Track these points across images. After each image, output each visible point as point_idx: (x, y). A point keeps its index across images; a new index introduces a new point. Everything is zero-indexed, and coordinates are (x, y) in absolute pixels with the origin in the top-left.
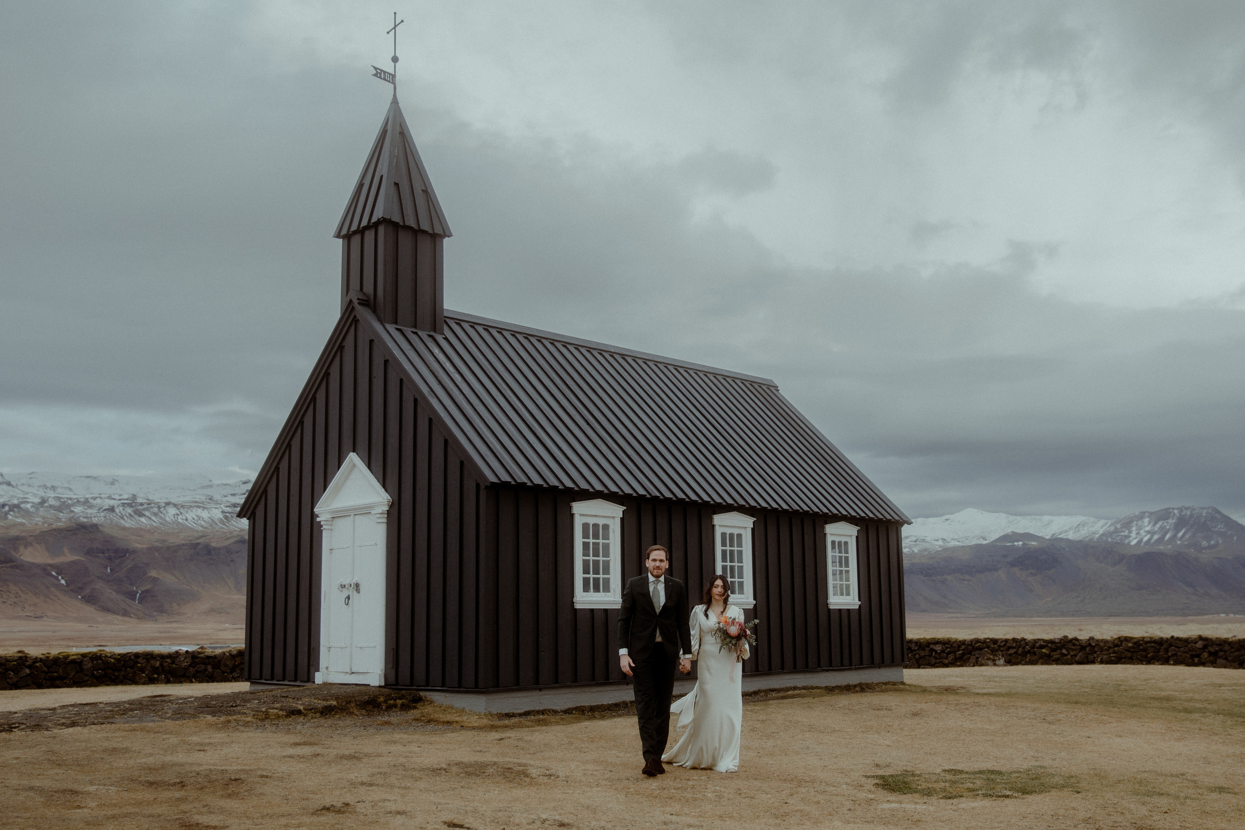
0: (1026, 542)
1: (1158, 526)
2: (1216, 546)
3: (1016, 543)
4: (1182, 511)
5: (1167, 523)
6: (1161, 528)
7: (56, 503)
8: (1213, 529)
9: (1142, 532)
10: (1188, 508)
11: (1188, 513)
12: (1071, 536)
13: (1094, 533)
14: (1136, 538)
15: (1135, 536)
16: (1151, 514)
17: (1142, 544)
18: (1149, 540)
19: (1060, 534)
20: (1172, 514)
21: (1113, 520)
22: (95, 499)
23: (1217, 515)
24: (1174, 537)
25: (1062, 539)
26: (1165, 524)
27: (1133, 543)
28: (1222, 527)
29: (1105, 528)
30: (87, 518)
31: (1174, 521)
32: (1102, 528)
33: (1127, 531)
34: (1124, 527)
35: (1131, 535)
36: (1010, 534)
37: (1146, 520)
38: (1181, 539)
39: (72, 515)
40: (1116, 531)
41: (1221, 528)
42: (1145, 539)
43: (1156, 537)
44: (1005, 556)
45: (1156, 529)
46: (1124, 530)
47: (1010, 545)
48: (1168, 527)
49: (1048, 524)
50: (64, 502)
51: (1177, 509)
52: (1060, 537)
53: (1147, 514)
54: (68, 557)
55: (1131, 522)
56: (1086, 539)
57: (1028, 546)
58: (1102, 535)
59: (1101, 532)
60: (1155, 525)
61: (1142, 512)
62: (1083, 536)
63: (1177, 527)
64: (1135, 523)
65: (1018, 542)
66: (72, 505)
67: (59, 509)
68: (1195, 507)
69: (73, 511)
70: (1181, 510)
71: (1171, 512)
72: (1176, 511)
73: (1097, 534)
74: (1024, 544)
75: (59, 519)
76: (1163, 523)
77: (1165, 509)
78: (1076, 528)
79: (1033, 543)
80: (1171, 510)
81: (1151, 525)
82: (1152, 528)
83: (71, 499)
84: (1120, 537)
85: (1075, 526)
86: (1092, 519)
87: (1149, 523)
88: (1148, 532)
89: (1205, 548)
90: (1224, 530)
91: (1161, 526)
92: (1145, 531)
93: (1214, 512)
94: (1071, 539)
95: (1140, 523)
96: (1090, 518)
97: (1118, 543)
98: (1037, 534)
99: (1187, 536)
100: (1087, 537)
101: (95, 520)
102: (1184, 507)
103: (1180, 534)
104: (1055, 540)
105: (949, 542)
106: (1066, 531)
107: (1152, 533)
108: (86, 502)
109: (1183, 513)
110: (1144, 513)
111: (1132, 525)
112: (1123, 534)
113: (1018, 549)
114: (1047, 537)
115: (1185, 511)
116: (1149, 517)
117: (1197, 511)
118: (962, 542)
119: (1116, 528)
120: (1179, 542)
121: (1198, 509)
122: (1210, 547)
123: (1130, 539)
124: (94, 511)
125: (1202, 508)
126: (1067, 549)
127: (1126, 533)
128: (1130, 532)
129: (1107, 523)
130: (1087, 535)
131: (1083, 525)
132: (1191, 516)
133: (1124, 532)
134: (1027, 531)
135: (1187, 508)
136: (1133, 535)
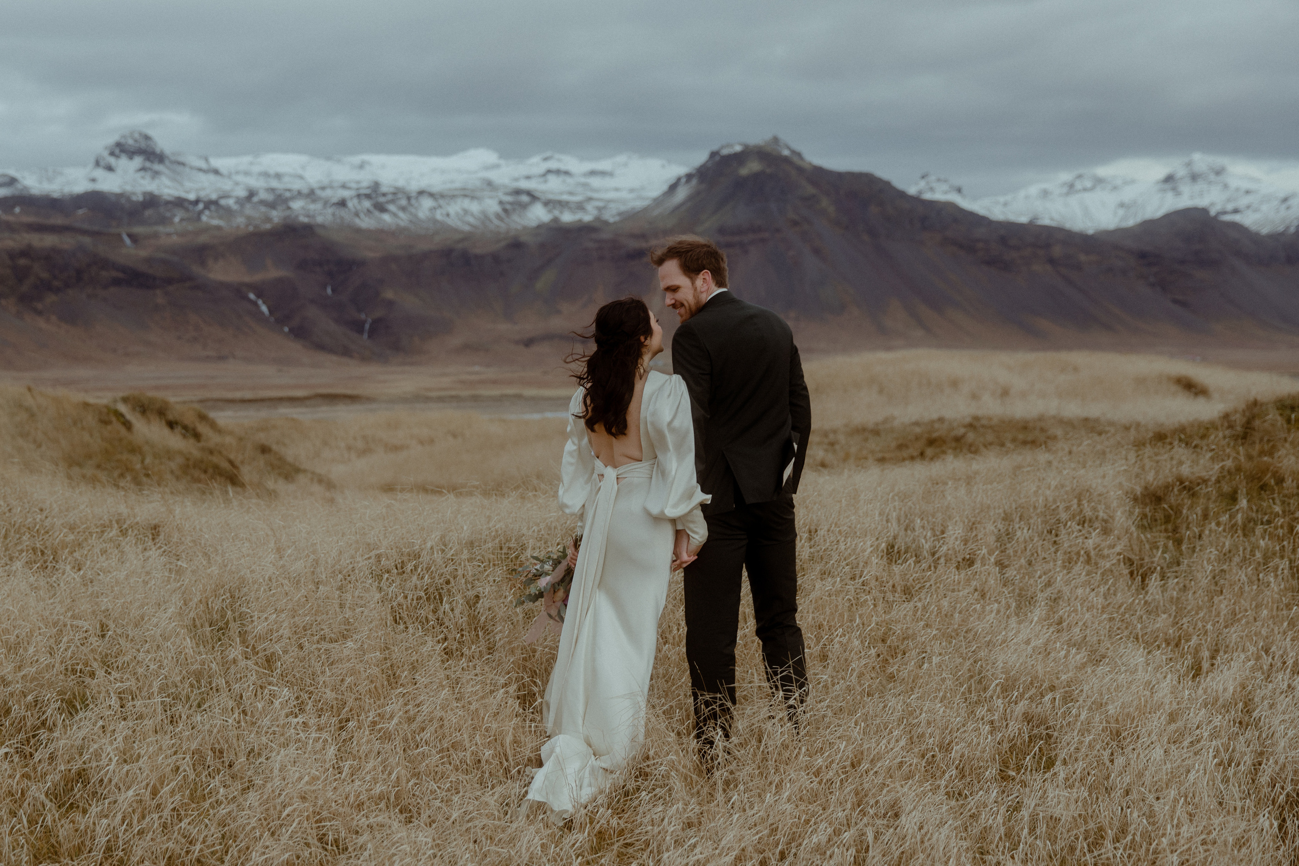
7: (269, 197)
22: (323, 188)
30: (308, 216)
39: (288, 213)
50: (280, 196)
54: (272, 273)
66: (293, 198)
67: (272, 205)
69: (289, 208)
75: (268, 219)
83: (289, 190)
101: (320, 219)
108: (311, 195)
124: (317, 206)
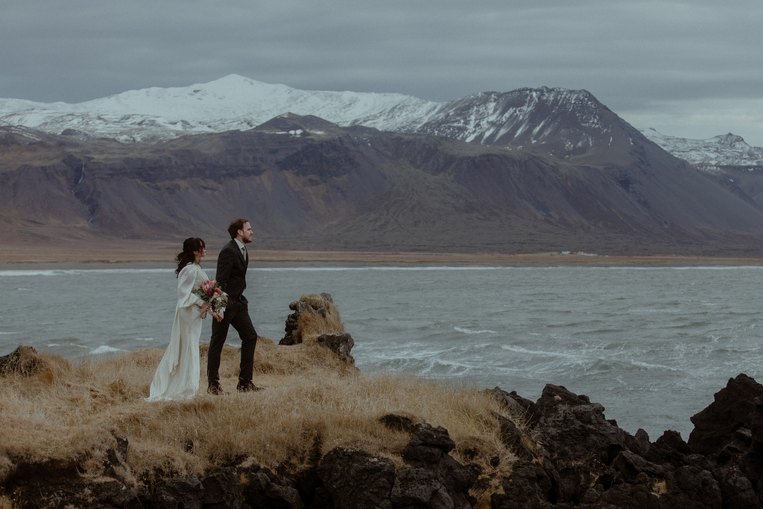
0: (307, 130)
1: (507, 115)
2: (583, 150)
3: (292, 132)
4: (543, 95)
5: (519, 111)
6: (512, 118)
8: (583, 124)
9: (484, 123)
10: (553, 90)
11: (552, 98)
12: (380, 125)
13: (415, 122)
14: (474, 132)
15: (474, 129)
16: (499, 95)
17: (482, 142)
18: (493, 136)
19: (365, 121)
20: (529, 98)
21: (445, 103)
23: (589, 103)
24: (527, 133)
25: (364, 129)
26: (518, 112)
27: (468, 140)
28: (596, 121)
29: (433, 113)
31: (529, 109)
32: (427, 114)
33: (462, 121)
34: (458, 115)
35: (468, 126)
36: (286, 116)
37: (492, 105)
38: (537, 137)
40: (447, 120)
41: (593, 123)
42: (487, 134)
43: (503, 132)
44: (274, 152)
45: (504, 119)
46: (458, 118)
47: (282, 135)
48: (521, 118)
49: (350, 105)
51: (536, 91)
52: (364, 125)
53: (493, 96)
55: (469, 107)
56: (403, 130)
57: (310, 137)
58: (427, 124)
59: (426, 120)
60: (502, 113)
61: (485, 93)
62: (399, 125)
63: (534, 118)
64: (475, 108)
65: (295, 129)
68: (562, 90)
70: (541, 91)
71: (527, 95)
72: (534, 94)
73: (420, 124)
74: (304, 135)
76: (515, 111)
77: (520, 91)
78: (390, 112)
79: (319, 133)
80: (528, 92)
81: (498, 112)
82: (498, 119)
84: (451, 129)
85: (388, 110)
86: (414, 100)
87: (495, 110)
88: (493, 124)
89: (569, 153)
90: (597, 126)
91: (512, 115)
92: (488, 122)
93: (586, 99)
94: (380, 130)
95: (482, 109)
96: (412, 98)
97: (446, 138)
98: (331, 120)
99: (547, 133)
100: (404, 127)
102: (546, 87)
103: (537, 129)
104: (355, 128)
105: (194, 127)
106: (375, 117)
109: (545, 98)
110: (489, 94)
111: (470, 111)
112: (456, 124)
113: (294, 140)
114: (347, 125)
115: (547, 95)
116: (495, 100)
117: (563, 96)
118: (215, 128)
119: (448, 115)
120: (534, 142)
121: (565, 93)
122: (575, 151)
123: (466, 133)
125: (571, 92)
126: (369, 144)
127: (461, 125)
128: (467, 123)
129: (435, 108)
130: (405, 124)
131: (400, 108)
132: (556, 101)
133: (459, 121)
134: (316, 114)
135: (550, 91)
136: (471, 127)
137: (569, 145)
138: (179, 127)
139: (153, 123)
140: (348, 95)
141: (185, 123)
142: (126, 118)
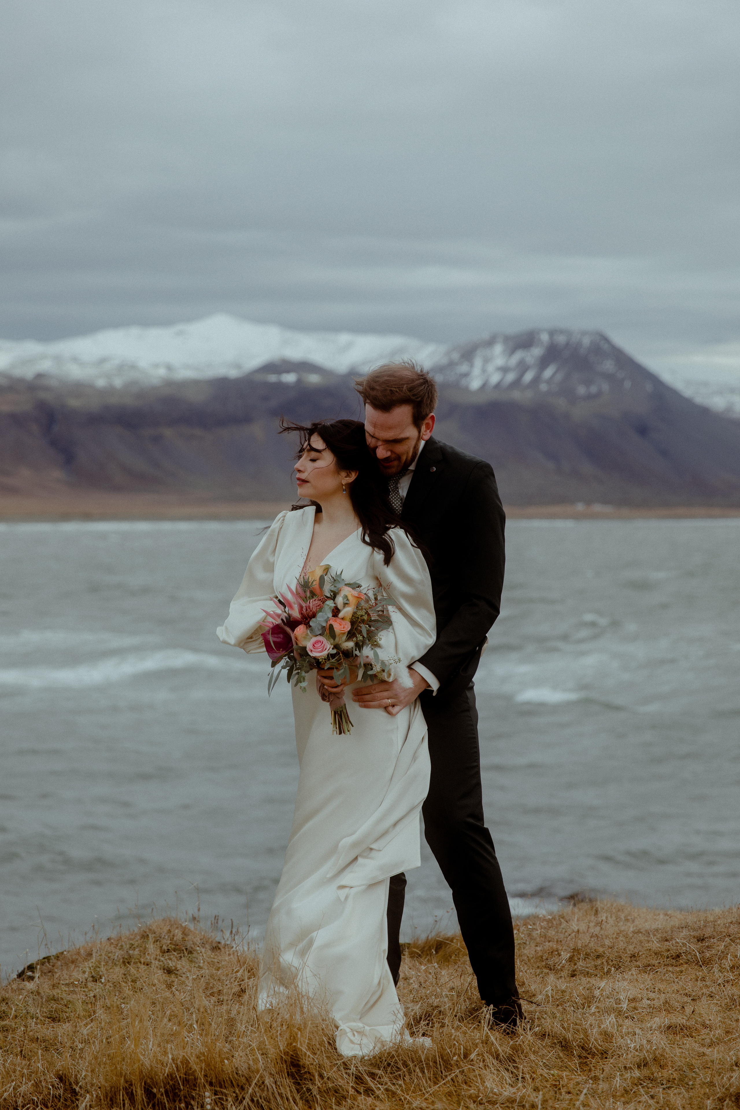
0: (301, 376)
1: (515, 358)
2: (595, 395)
3: (285, 377)
4: (553, 336)
5: (529, 354)
8: (597, 369)
9: (490, 368)
11: (563, 339)
14: (479, 377)
15: (479, 374)
16: (507, 339)
17: (488, 388)
18: (500, 381)
20: (538, 339)
21: (449, 346)
24: (536, 380)
26: (526, 356)
27: (474, 385)
29: (437, 357)
31: (539, 352)
32: (431, 358)
33: (467, 365)
34: (463, 358)
35: (473, 371)
36: (278, 361)
37: (498, 349)
38: (548, 380)
40: (451, 364)
41: (609, 366)
42: (495, 379)
43: (511, 377)
44: (266, 399)
45: (512, 364)
46: (462, 362)
48: (530, 361)
49: (345, 349)
51: (546, 331)
53: (500, 338)
55: (475, 349)
57: (303, 383)
60: (511, 356)
61: (492, 335)
63: (544, 362)
64: (481, 351)
65: (289, 374)
68: (574, 330)
70: (552, 333)
71: (536, 337)
72: (544, 336)
74: (299, 381)
76: (523, 354)
79: (314, 378)
80: (537, 333)
81: (505, 355)
82: (507, 362)
84: (455, 374)
86: (416, 343)
87: (503, 353)
88: (499, 368)
89: (582, 399)
90: (612, 370)
91: (519, 359)
92: (495, 367)
95: (488, 352)
96: (413, 340)
98: (324, 364)
99: (558, 377)
102: (557, 328)
103: (548, 373)
107: (504, 370)
109: (555, 340)
110: (495, 336)
111: (475, 355)
112: (460, 369)
113: (288, 387)
114: (342, 370)
115: (559, 336)
116: (502, 342)
117: (576, 337)
119: (452, 359)
120: (544, 387)
121: (578, 334)
122: (589, 397)
123: (471, 378)
125: (584, 333)
127: (466, 368)
128: (472, 367)
132: (567, 344)
133: (463, 366)
135: (562, 331)
136: (477, 371)
137: (581, 390)
138: (162, 372)
139: (133, 367)
140: (344, 338)
141: (169, 368)
142: (103, 361)
